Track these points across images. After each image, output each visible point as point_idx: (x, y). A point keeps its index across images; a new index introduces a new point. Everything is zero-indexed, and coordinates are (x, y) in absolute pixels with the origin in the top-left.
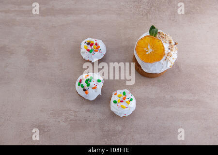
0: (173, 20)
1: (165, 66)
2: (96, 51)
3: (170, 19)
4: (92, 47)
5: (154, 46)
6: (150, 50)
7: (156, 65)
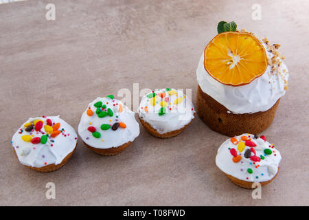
0: (175, 29)
1: (275, 85)
2: (54, 136)
3: (169, 29)
4: (43, 130)
5: (239, 49)
6: (236, 59)
7: (258, 87)
